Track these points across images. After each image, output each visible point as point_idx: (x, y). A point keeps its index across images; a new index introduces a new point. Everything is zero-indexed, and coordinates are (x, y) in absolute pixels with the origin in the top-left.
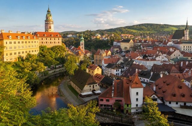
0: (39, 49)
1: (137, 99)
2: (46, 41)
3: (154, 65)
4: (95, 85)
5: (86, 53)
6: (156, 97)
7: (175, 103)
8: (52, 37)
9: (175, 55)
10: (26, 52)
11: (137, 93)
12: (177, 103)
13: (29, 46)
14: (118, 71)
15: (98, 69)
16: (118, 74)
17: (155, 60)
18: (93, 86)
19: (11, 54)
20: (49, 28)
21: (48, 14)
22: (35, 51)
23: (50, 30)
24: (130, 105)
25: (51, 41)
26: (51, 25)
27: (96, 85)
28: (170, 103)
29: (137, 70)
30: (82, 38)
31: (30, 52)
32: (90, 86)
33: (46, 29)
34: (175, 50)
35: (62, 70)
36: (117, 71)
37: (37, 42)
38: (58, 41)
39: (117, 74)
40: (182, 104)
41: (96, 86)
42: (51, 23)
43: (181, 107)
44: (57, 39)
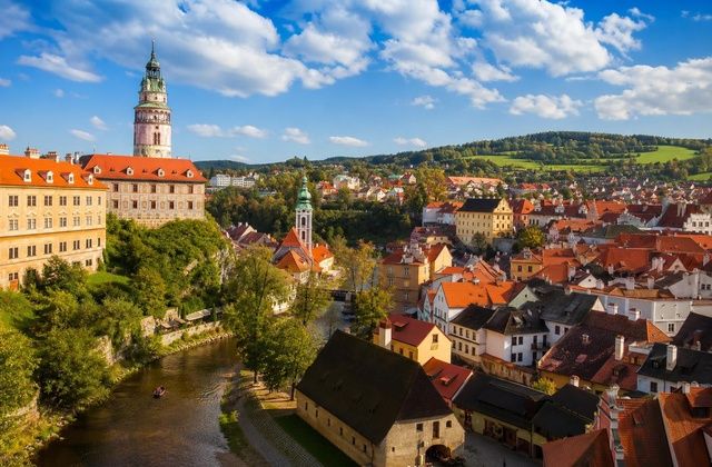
0: (103, 235)
2: (134, 196)
4: (443, 422)
8: (161, 181)
10: (48, 249)
14: (521, 342)
15: (435, 339)
16: (520, 359)
18: (436, 426)
20: (152, 142)
21: (150, 78)
22: (89, 244)
23: (157, 147)
25: (153, 197)
26: (160, 126)
27: (446, 419)
30: (303, 194)
31: (63, 247)
32: (420, 428)
33: (139, 146)
36: (514, 343)
37: (95, 202)
38: (189, 197)
39: (513, 356)
41: (449, 424)
42: (162, 117)
44: (182, 189)
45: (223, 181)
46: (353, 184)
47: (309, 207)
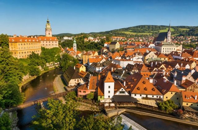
0: (41, 50)
1: (109, 92)
3: (129, 65)
5: (78, 53)
6: (124, 90)
7: (139, 95)
9: (150, 56)
11: (109, 87)
12: (141, 96)
13: (32, 47)
15: (83, 67)
16: (99, 71)
17: (129, 60)
18: (78, 80)
19: (25, 53)
24: (103, 96)
25: (47, 43)
28: (135, 95)
29: (112, 68)
30: (74, 41)
31: (35, 51)
32: (75, 80)
34: (150, 52)
35: (52, 68)
40: (145, 96)
41: (80, 80)
42: (50, 30)
43: (143, 98)
44: (54, 42)
45: (66, 38)
46: (92, 38)
47: (76, 44)
